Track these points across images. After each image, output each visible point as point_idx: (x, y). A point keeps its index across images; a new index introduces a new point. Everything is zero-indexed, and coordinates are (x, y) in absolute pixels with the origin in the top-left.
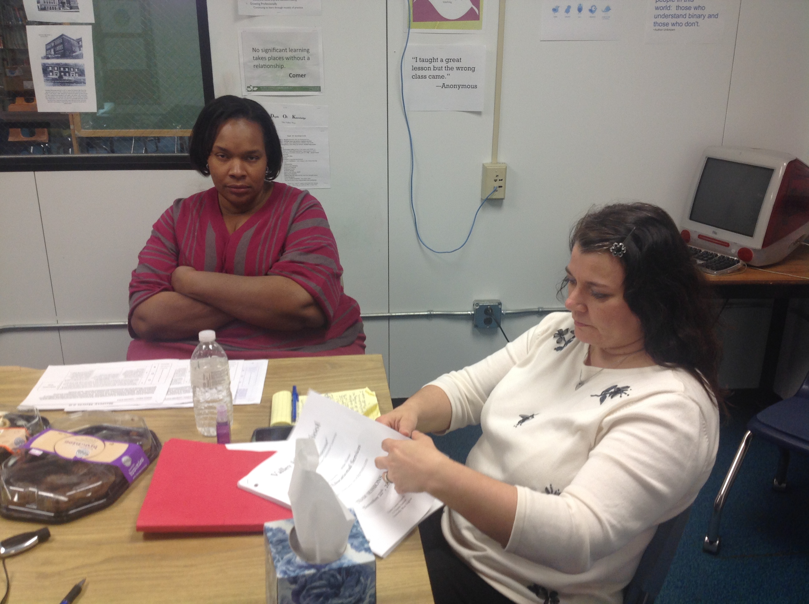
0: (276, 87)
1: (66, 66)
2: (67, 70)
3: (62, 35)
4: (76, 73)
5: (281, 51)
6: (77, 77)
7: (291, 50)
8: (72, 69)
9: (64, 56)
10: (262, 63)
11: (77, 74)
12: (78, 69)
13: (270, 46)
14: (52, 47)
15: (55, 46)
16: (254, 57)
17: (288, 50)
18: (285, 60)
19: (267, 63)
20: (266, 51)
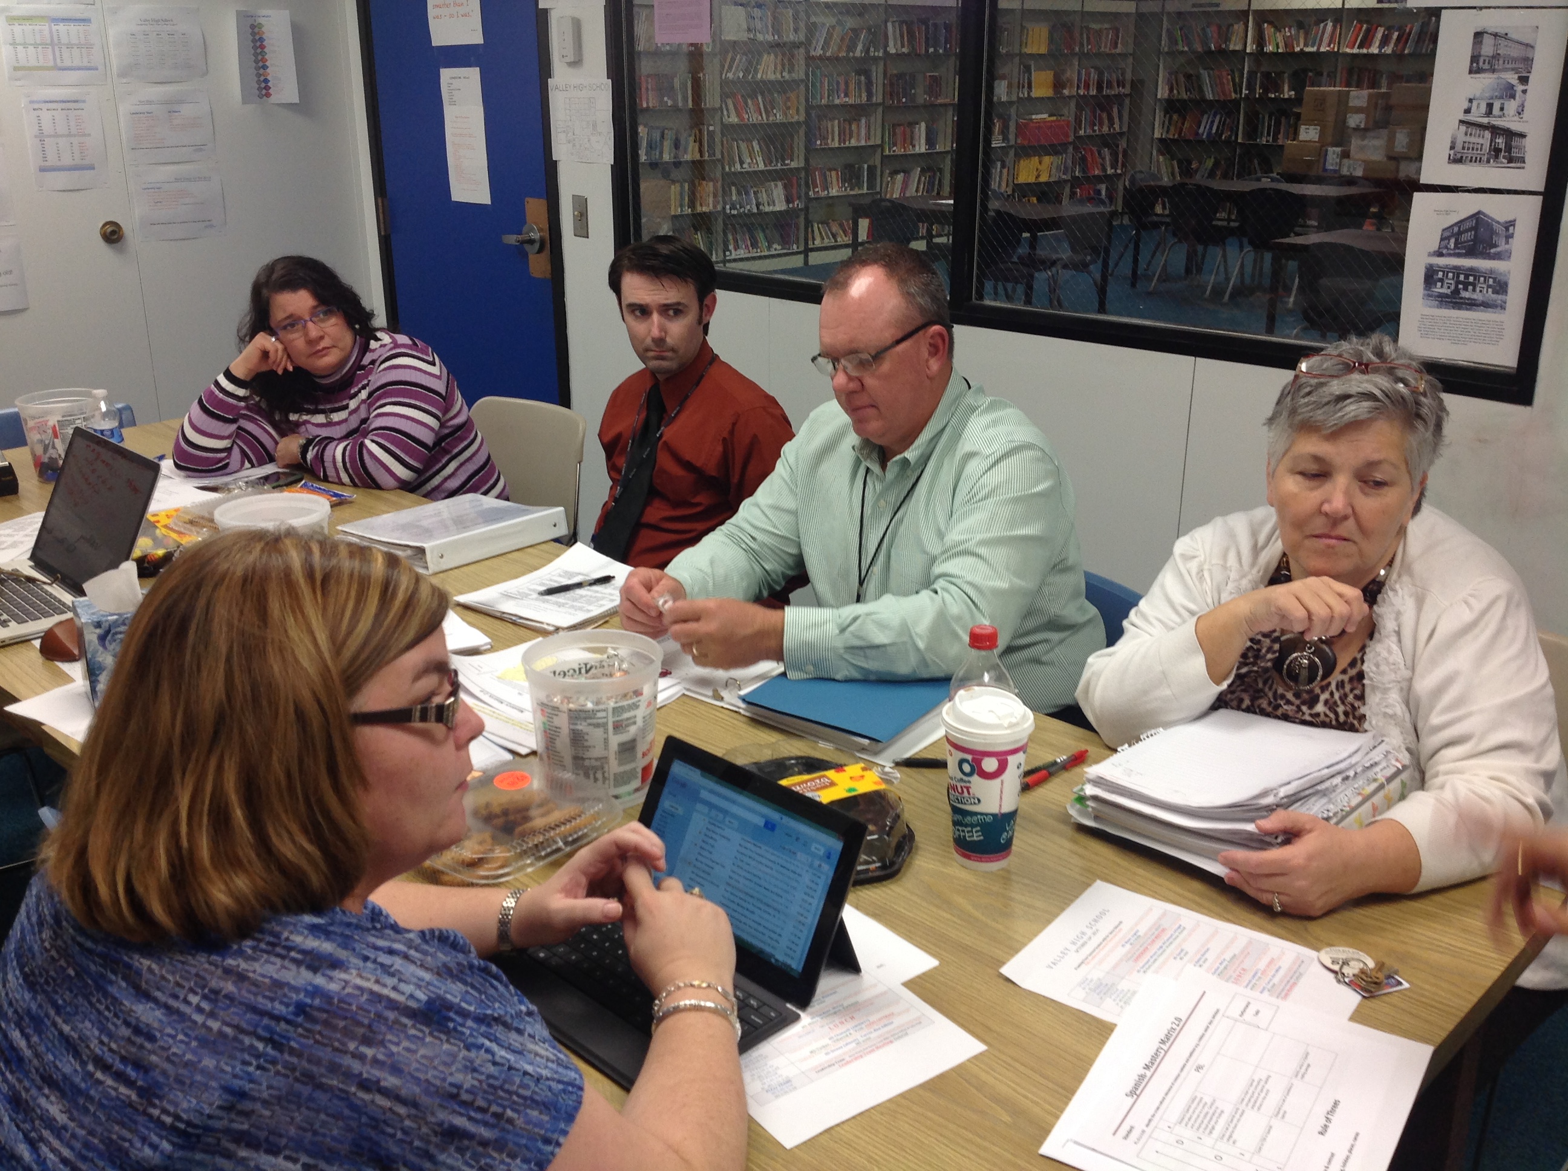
1: (1471, 271)
2: (1471, 279)
3: (1479, 213)
4: (1489, 286)
6: (1490, 295)
8: (1482, 279)
9: (1471, 253)
11: (1490, 290)
12: (1495, 279)
14: (1453, 235)
15: (1460, 233)
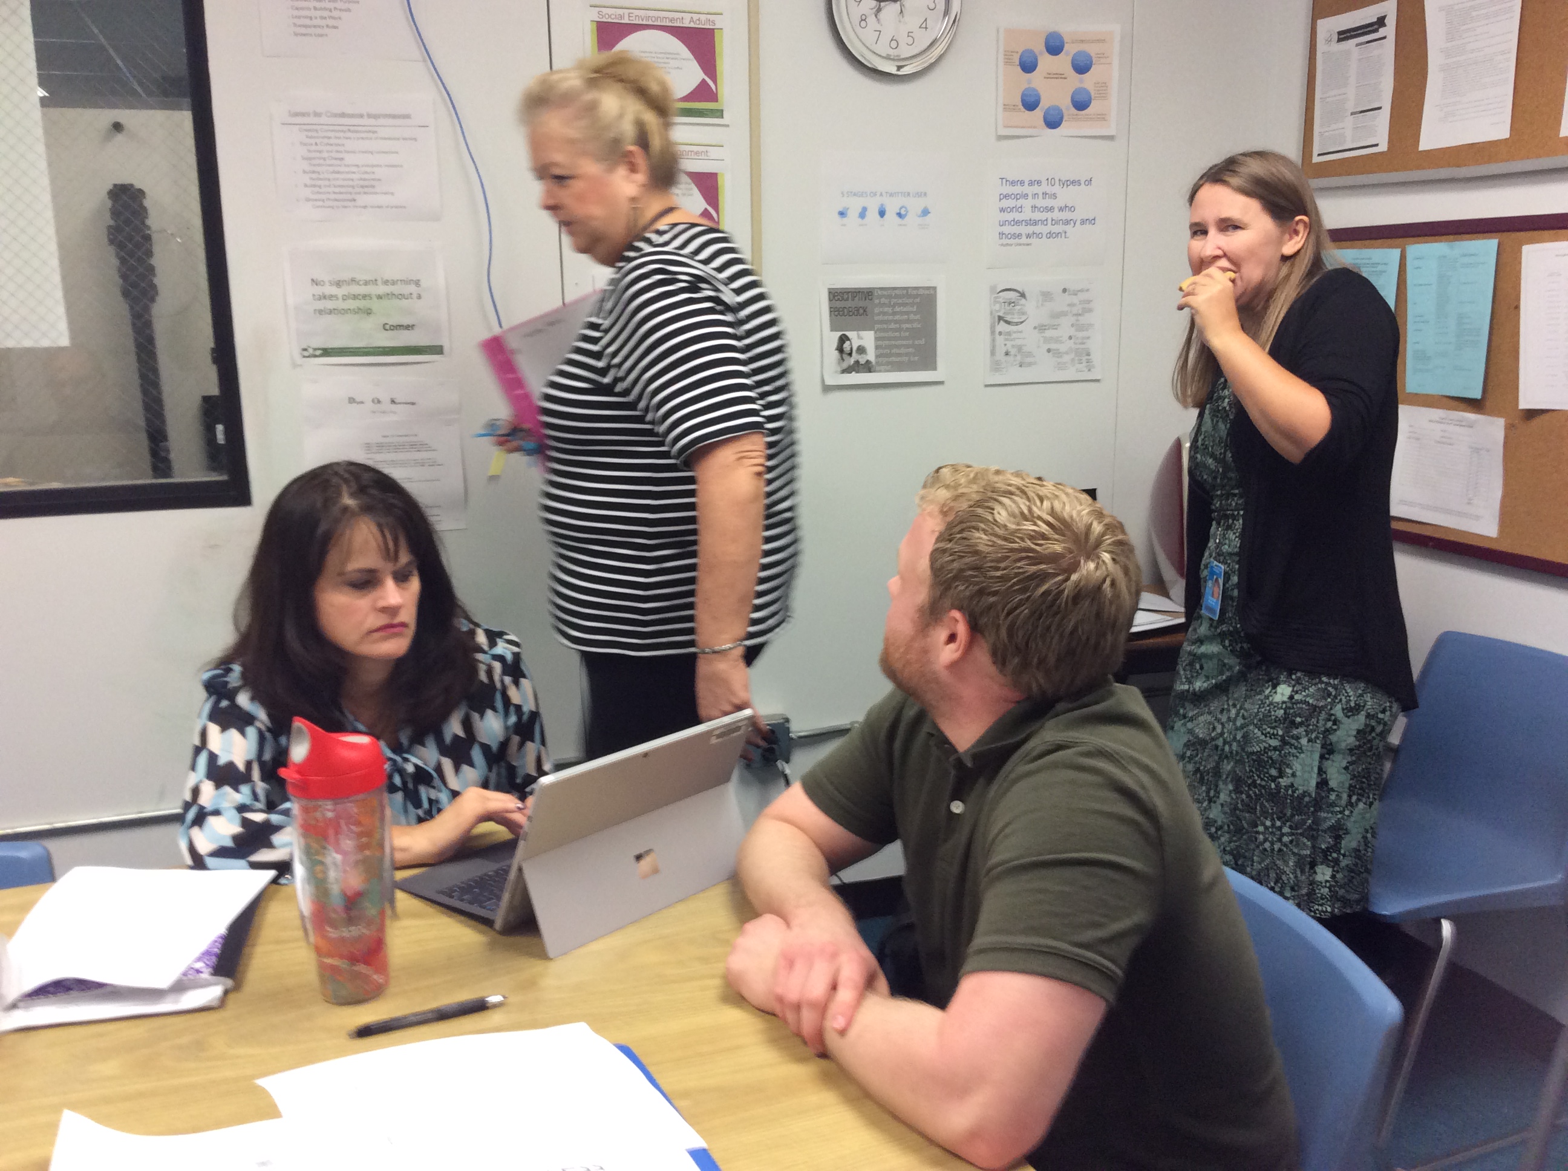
0: (360, 348)
5: (366, 283)
7: (386, 282)
10: (329, 305)
13: (346, 276)
16: (314, 295)
17: (379, 282)
18: (375, 299)
19: (341, 305)
20: (339, 284)
